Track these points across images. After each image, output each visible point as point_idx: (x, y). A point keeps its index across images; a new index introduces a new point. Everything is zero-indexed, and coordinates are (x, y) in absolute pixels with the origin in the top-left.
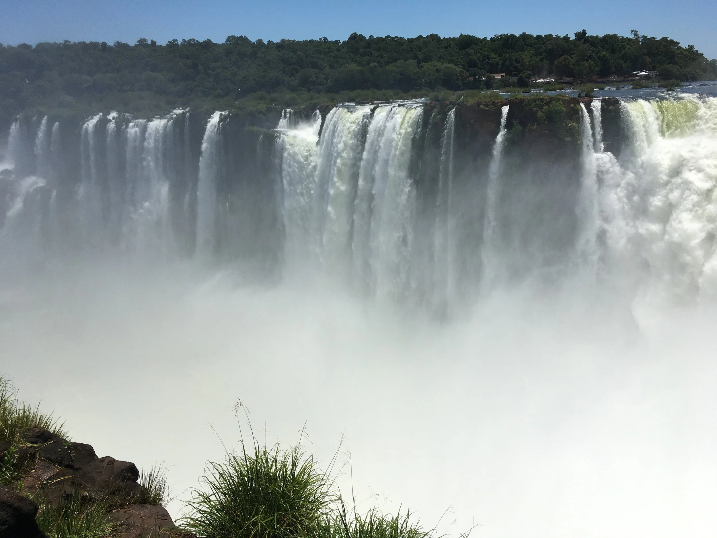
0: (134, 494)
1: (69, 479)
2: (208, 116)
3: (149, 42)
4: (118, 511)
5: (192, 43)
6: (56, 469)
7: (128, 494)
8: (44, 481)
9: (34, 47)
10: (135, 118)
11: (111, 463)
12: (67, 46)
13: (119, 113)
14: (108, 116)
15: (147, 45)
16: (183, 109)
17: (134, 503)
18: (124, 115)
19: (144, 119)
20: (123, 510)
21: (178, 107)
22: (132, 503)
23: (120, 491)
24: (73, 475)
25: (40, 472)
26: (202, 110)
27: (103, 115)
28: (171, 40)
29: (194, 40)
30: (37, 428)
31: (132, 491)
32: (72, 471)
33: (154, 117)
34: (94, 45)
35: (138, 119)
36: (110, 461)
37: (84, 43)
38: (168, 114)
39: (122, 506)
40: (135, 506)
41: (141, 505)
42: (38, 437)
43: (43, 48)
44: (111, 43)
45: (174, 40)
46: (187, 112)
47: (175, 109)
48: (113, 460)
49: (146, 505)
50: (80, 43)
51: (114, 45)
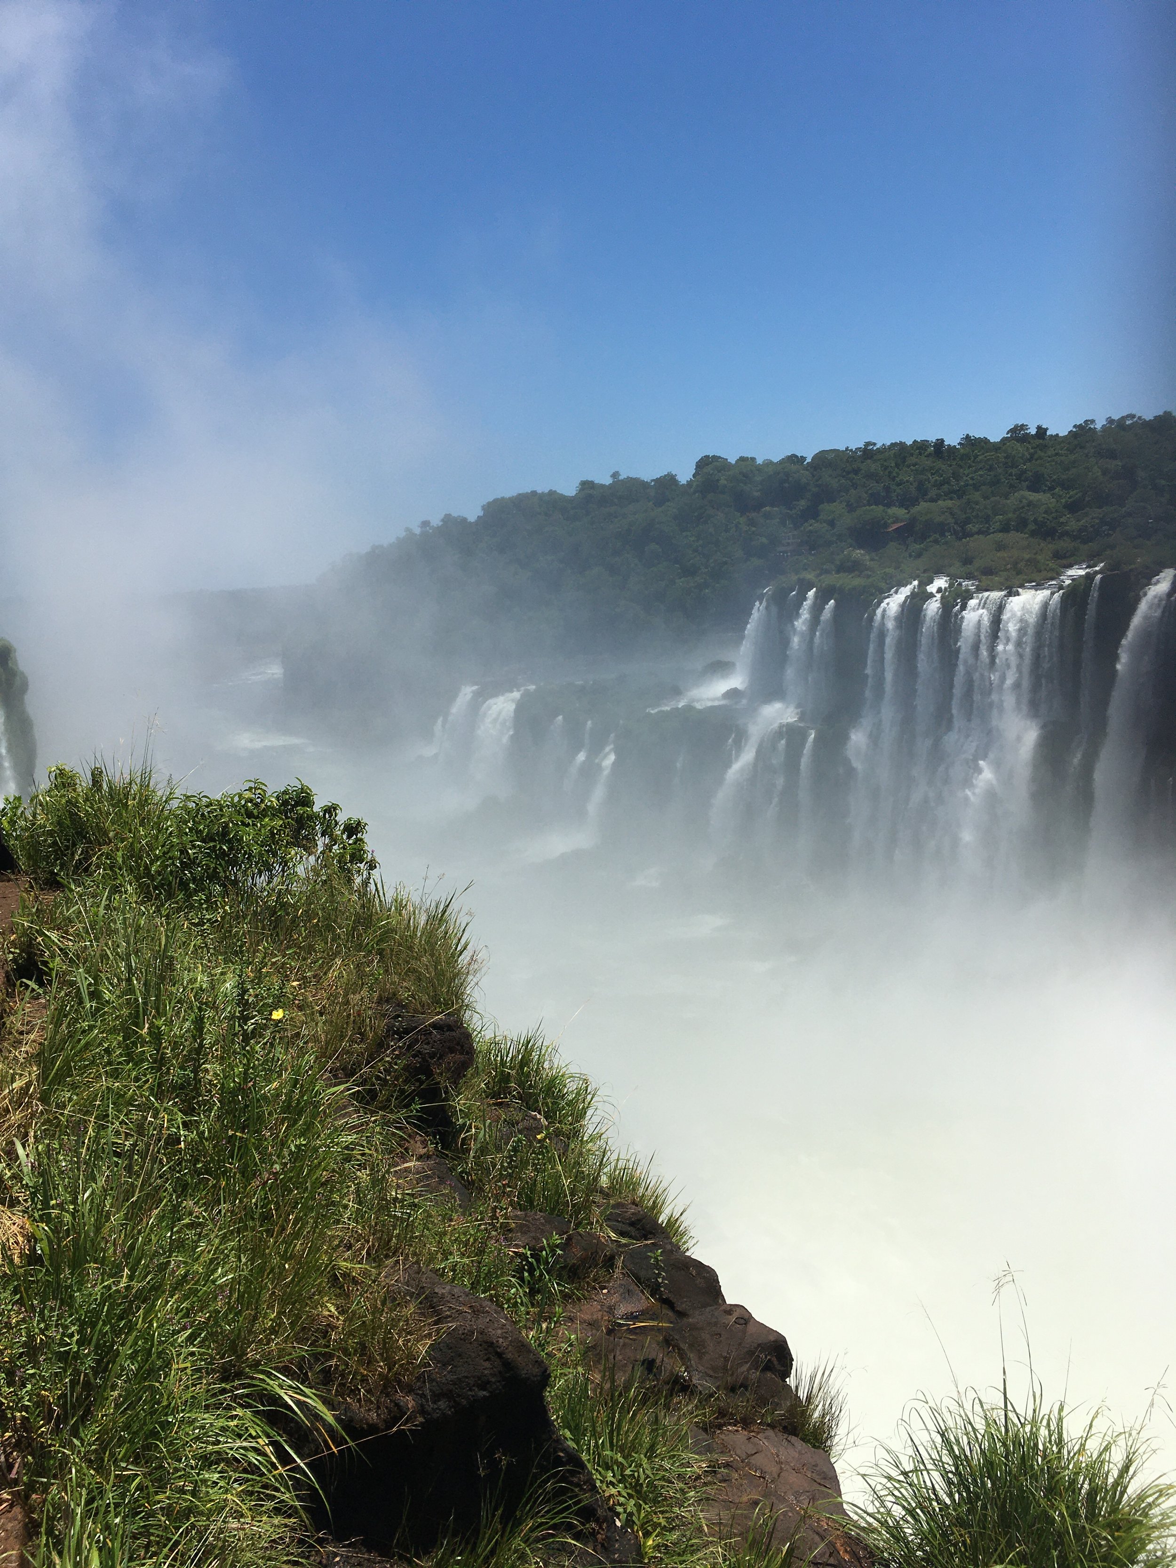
0: (777, 1406)
1: (659, 1330)
2: (1145, 581)
3: (1033, 431)
4: (737, 1431)
5: (1128, 422)
6: (644, 1301)
7: (763, 1401)
8: (618, 1318)
9: (809, 460)
10: (980, 590)
11: (742, 1321)
12: (868, 452)
13: (953, 577)
14: (928, 587)
15: (1027, 438)
16: (1088, 567)
17: (772, 1426)
18: (960, 584)
19: (1001, 590)
20: (746, 1433)
21: (1079, 563)
22: (768, 1425)
23: (746, 1390)
24: (671, 1323)
25: (615, 1298)
26: (1133, 566)
27: (919, 585)
28: (1080, 421)
29: (1132, 416)
30: (637, 1205)
31: (773, 1397)
32: (671, 1314)
33: (1022, 586)
34: (920, 447)
35: (987, 590)
36: (743, 1317)
37: (902, 445)
38: (1052, 579)
39: (746, 1423)
40: (770, 1433)
41: (786, 1436)
42: (632, 1224)
43: (825, 460)
44: (953, 440)
45: (1086, 421)
46: (1096, 573)
47: (1070, 566)
48: (746, 1317)
49: (793, 1439)
50: (893, 445)
51: (960, 444)
